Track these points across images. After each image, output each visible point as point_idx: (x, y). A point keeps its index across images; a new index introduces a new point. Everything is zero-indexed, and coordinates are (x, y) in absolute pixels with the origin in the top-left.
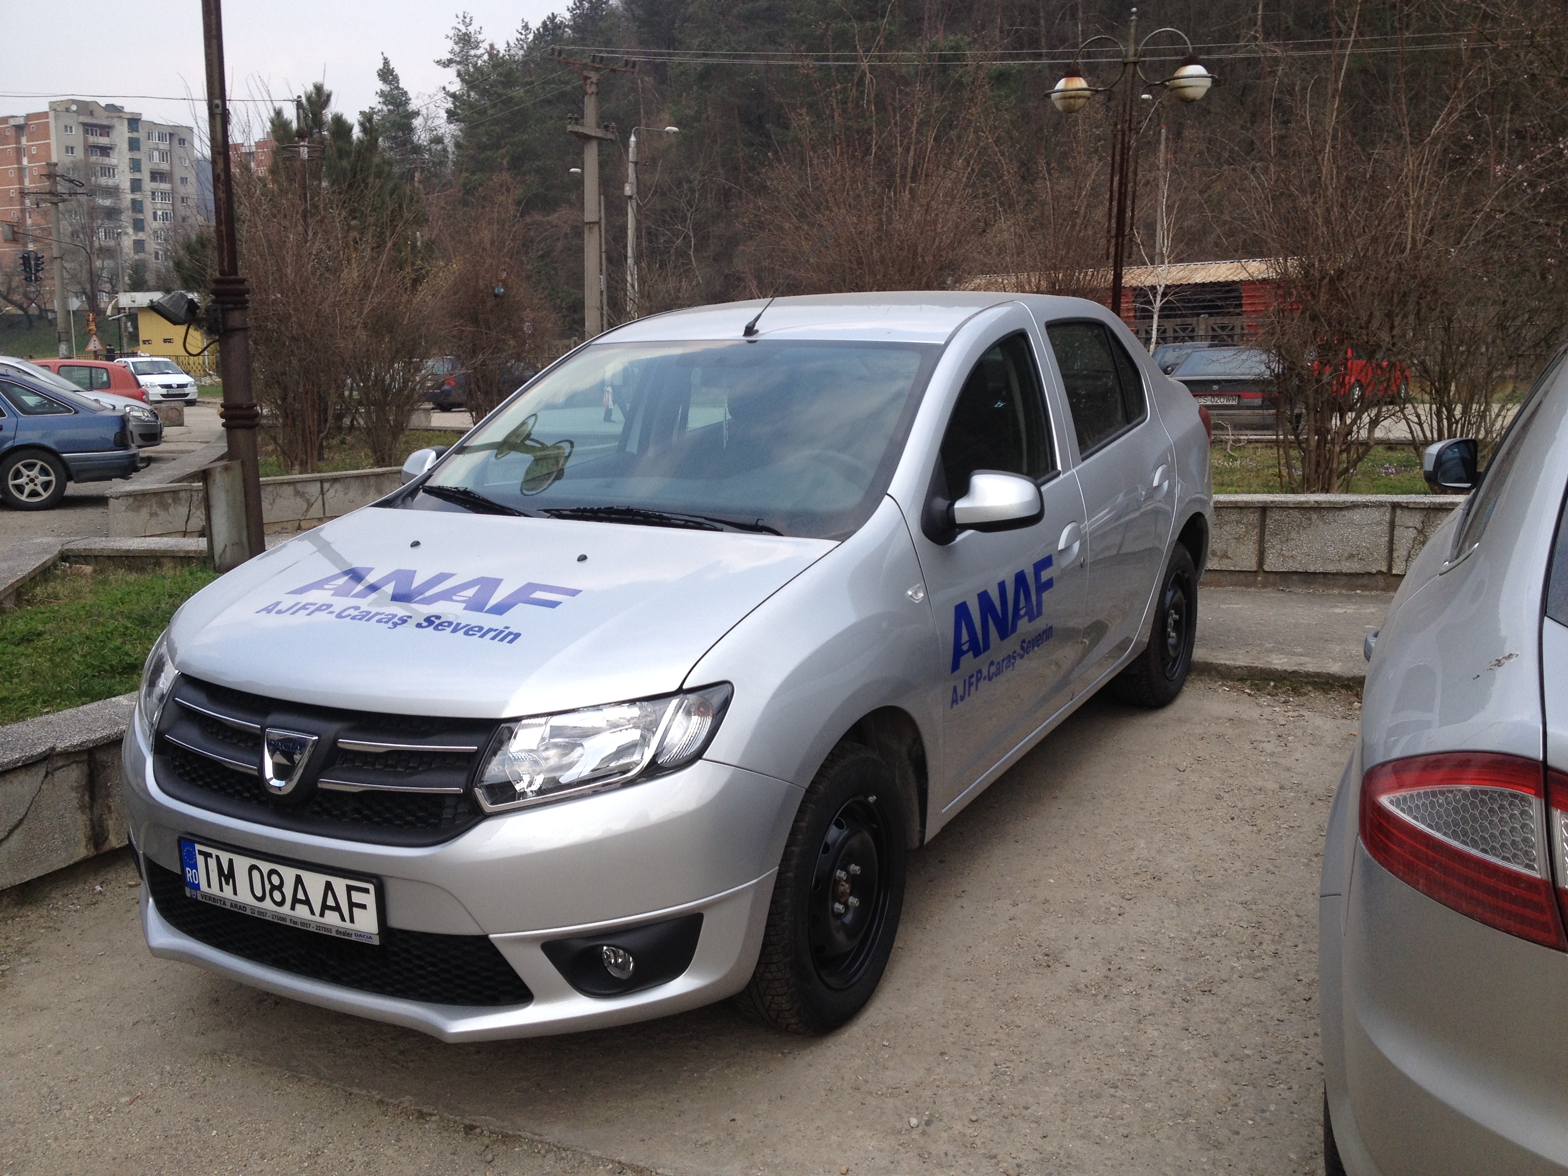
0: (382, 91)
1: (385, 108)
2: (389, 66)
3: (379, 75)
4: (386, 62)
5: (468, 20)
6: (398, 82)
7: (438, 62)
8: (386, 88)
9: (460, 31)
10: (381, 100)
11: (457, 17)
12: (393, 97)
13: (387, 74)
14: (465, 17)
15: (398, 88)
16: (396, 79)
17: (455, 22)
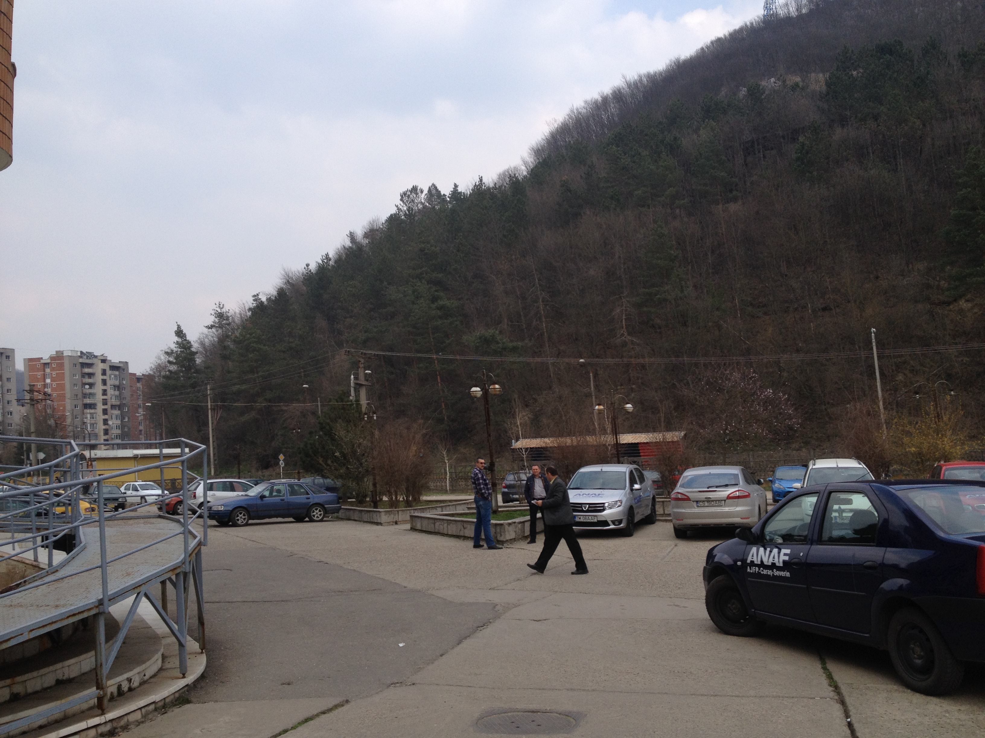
0: (177, 342)
1: (179, 350)
2: (180, 329)
3: (176, 334)
4: (179, 327)
5: (221, 306)
6: (185, 337)
7: (206, 327)
8: (180, 340)
9: (217, 311)
10: (177, 346)
11: (216, 304)
12: (183, 344)
13: (179, 333)
14: (220, 305)
15: (186, 340)
16: (185, 335)
17: (214, 307)
